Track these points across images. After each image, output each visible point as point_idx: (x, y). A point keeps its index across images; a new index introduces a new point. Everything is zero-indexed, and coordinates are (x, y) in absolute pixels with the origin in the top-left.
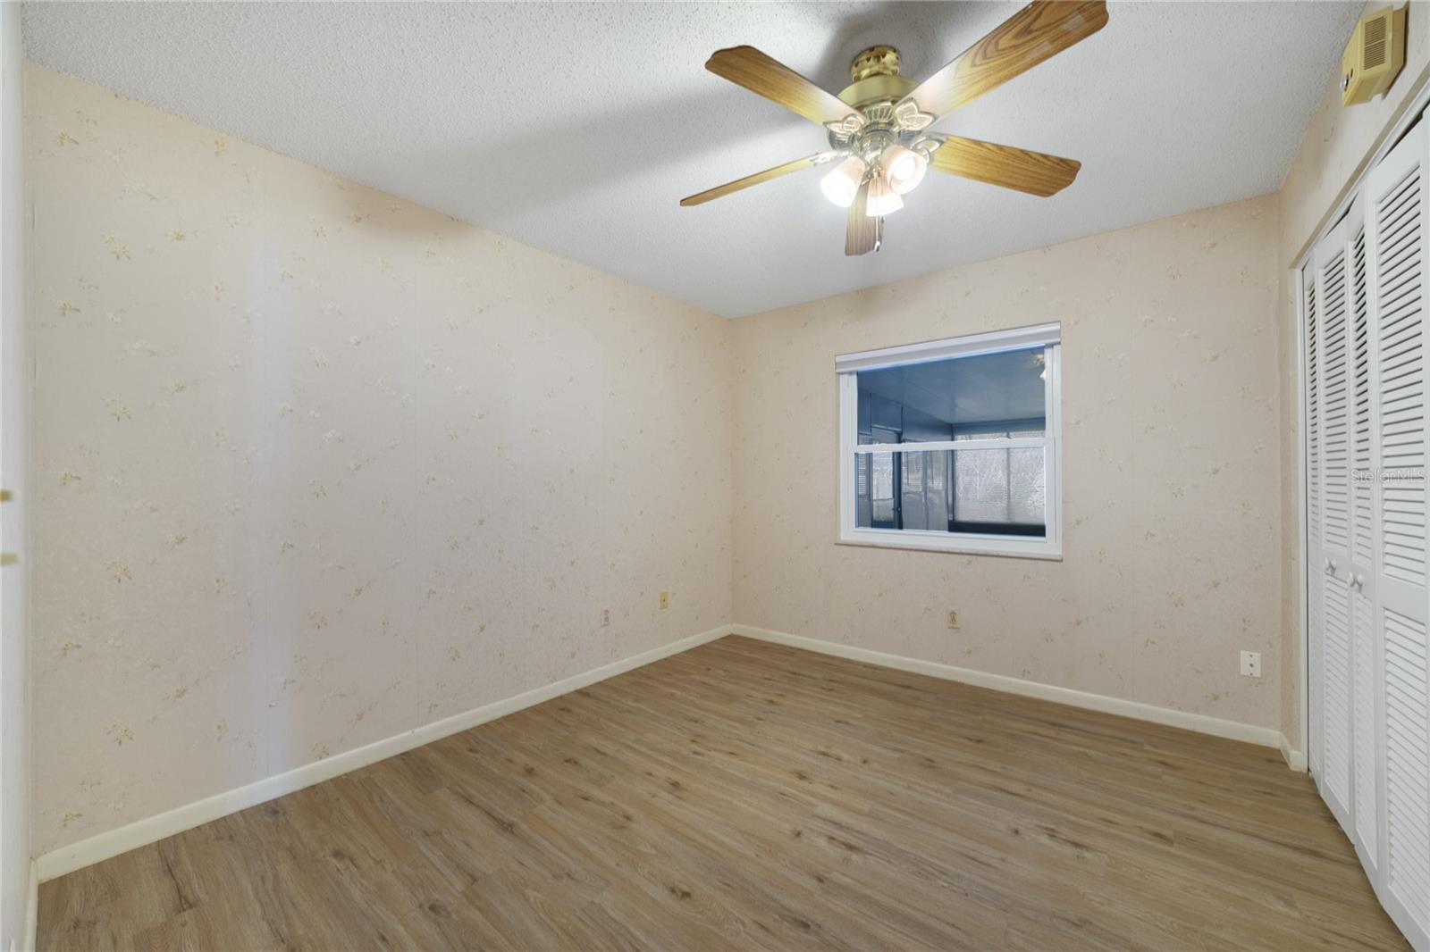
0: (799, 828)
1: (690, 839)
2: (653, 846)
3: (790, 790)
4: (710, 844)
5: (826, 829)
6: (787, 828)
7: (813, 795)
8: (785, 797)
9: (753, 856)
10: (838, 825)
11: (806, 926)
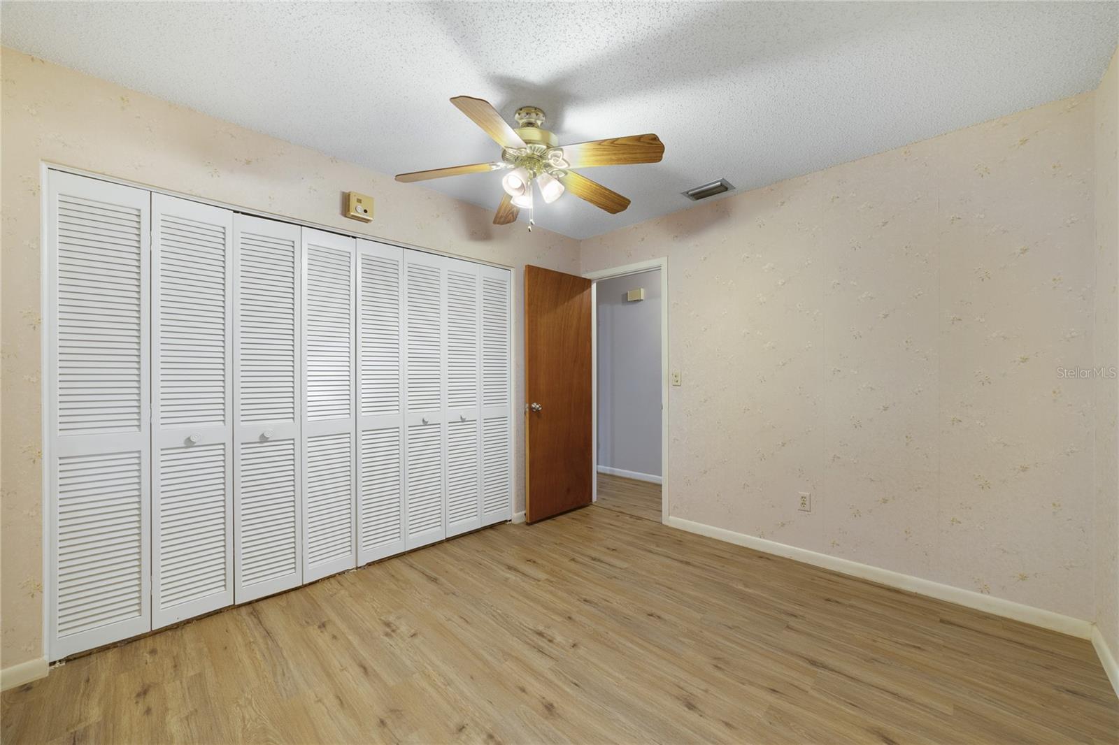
0: (573, 650)
1: (657, 646)
2: (683, 643)
3: (568, 690)
4: (641, 642)
5: (551, 647)
6: (582, 651)
7: (549, 683)
8: (575, 681)
9: (610, 633)
10: (540, 651)
11: (585, 600)
